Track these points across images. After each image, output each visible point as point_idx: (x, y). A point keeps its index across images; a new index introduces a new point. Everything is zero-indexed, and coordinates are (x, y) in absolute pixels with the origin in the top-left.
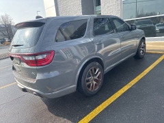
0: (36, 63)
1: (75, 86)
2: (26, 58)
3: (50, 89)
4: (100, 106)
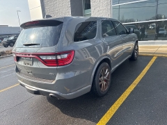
1: (90, 86)
2: (44, 58)
3: (68, 90)
4: (114, 105)
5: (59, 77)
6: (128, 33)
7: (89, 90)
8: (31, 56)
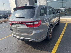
0: (34, 26)
1: (46, 36)
2: (27, 24)
3: (38, 38)
4: (56, 44)
5: (34, 32)
6: (57, 13)
7: (45, 38)
8: (20, 23)
